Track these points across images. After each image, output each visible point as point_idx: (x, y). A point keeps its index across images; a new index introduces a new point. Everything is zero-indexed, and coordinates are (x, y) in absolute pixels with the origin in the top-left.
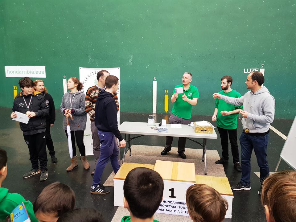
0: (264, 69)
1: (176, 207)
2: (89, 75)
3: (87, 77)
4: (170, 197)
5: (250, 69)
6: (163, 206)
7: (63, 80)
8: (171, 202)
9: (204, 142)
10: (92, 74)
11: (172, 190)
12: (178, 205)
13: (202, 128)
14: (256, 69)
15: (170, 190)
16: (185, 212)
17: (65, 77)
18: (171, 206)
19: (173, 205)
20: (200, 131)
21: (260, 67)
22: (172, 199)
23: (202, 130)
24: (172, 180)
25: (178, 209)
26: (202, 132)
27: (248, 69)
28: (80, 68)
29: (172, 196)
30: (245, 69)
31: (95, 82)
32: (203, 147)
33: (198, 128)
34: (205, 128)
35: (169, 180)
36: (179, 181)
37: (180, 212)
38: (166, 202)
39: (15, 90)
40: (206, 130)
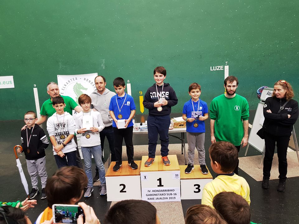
0: (228, 66)
1: (165, 194)
2: (68, 82)
3: (66, 84)
4: (158, 186)
5: (216, 67)
6: (153, 195)
7: (34, 88)
8: (160, 191)
9: (182, 137)
10: (70, 81)
11: (160, 180)
12: (166, 193)
13: (179, 123)
14: (221, 66)
15: (158, 180)
16: (172, 198)
17: (35, 85)
18: (160, 195)
19: (162, 193)
20: (178, 127)
21: (224, 65)
22: (161, 188)
23: (180, 125)
24: (159, 171)
25: (166, 196)
26: (180, 127)
27: (214, 67)
28: (58, 75)
29: (160, 185)
30: (211, 67)
31: (73, 89)
32: (182, 140)
33: (176, 124)
34: (182, 123)
35: (157, 171)
36: (165, 171)
37: (168, 198)
38: (155, 191)
40: (183, 125)
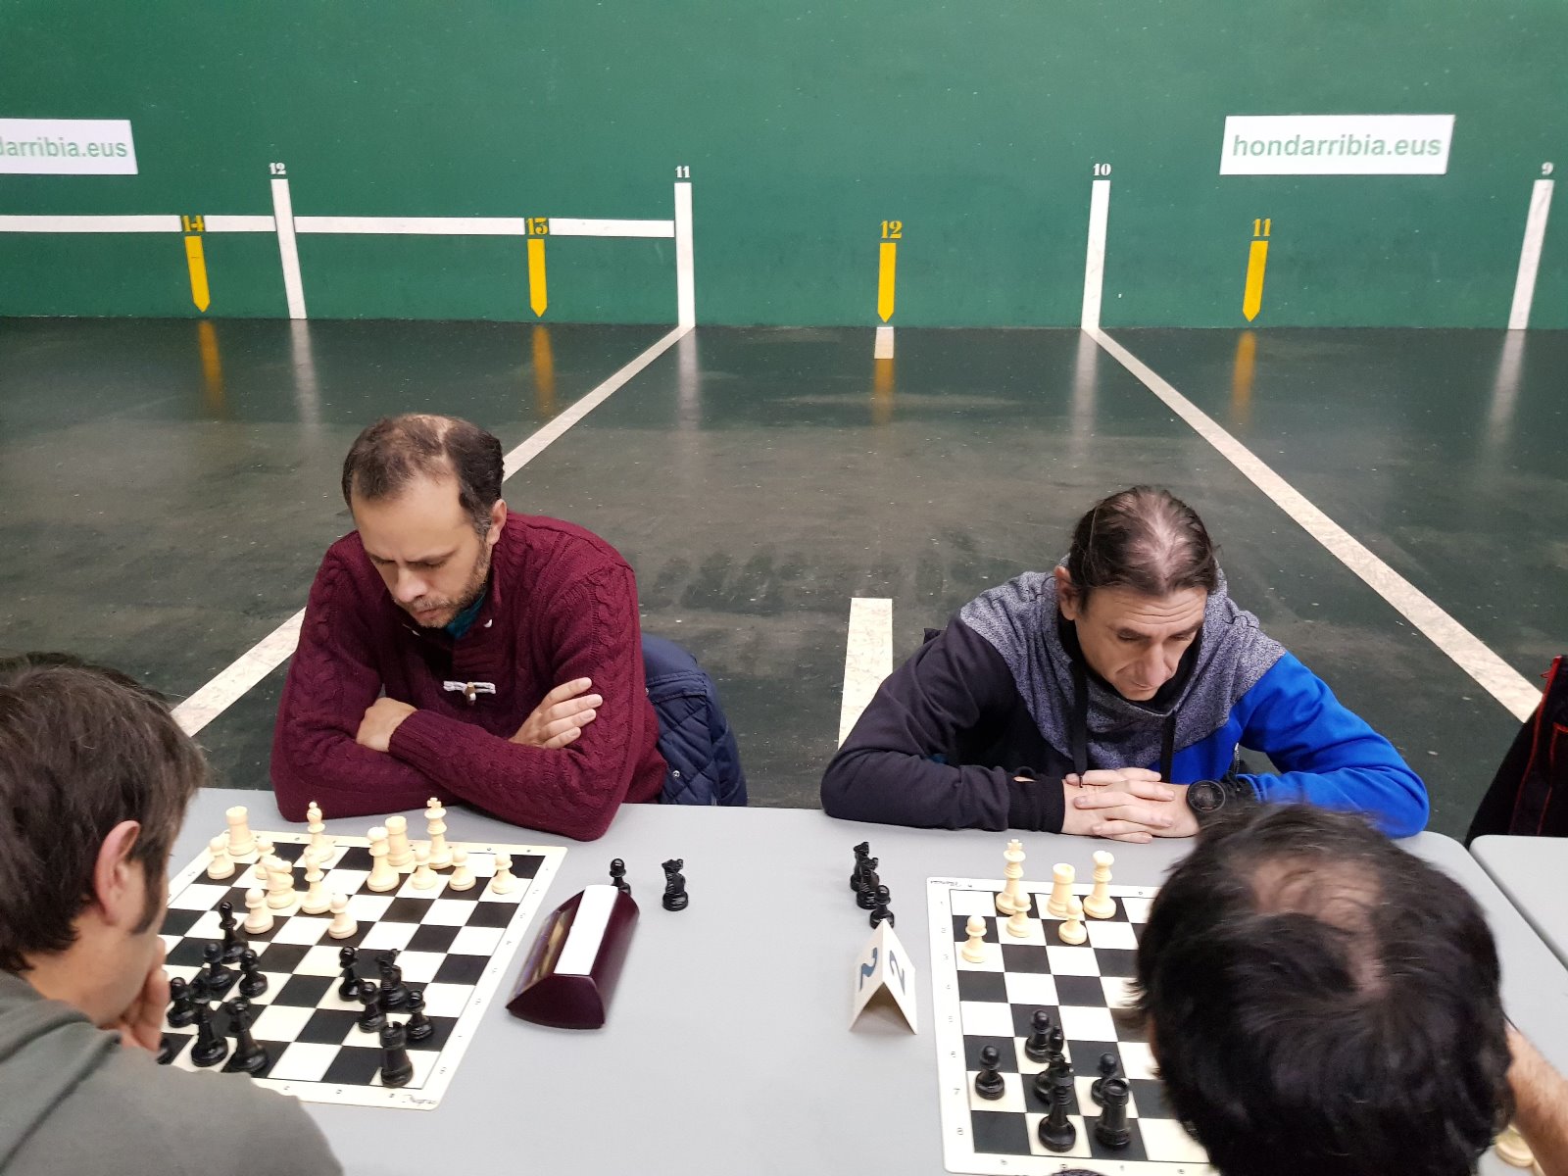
39: (1261, 238)
